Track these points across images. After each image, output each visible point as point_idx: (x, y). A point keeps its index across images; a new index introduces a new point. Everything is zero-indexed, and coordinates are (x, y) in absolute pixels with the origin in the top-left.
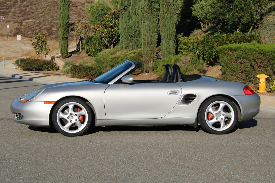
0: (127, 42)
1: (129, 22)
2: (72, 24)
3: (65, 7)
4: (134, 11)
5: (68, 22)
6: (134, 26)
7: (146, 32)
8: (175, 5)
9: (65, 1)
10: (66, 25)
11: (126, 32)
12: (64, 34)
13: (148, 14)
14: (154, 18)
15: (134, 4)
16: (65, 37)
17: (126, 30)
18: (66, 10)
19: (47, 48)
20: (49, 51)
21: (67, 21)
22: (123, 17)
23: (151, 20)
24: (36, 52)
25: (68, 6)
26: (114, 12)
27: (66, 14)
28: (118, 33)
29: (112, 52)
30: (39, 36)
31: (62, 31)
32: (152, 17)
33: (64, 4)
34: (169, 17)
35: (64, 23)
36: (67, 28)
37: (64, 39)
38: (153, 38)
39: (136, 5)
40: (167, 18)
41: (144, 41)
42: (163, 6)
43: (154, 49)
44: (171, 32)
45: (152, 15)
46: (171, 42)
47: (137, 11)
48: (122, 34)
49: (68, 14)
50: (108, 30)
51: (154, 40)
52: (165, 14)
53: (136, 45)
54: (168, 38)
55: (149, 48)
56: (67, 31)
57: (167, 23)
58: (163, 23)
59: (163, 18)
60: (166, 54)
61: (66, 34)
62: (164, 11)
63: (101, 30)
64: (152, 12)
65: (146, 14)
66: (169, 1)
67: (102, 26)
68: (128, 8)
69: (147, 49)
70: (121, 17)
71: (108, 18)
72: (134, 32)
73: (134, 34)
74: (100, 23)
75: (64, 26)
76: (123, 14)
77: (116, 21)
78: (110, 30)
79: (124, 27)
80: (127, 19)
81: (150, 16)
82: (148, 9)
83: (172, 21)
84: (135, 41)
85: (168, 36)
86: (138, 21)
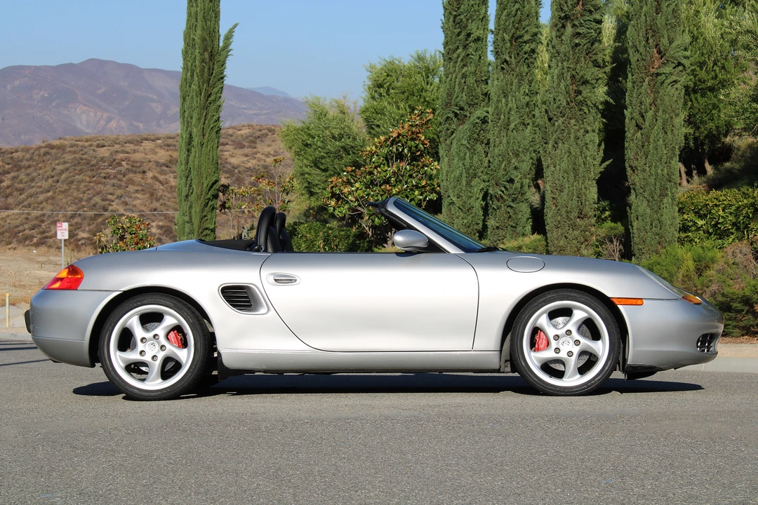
0: (466, 221)
1: (471, 158)
2: (225, 188)
3: (206, 137)
4: (502, 117)
5: (216, 181)
6: (503, 165)
7: (561, 178)
8: (678, 83)
9: (205, 119)
10: (209, 190)
11: (464, 189)
12: (205, 216)
13: (571, 119)
14: (587, 132)
15: (502, 96)
16: (207, 229)
17: (464, 183)
18: (209, 147)
21: (214, 179)
22: (454, 142)
23: (578, 139)
25: (217, 132)
26: (398, 137)
27: (209, 159)
28: (411, 201)
30: (124, 226)
31: (198, 210)
32: (582, 131)
33: (203, 129)
34: (660, 122)
35: (205, 185)
36: (212, 200)
37: (204, 233)
38: (584, 197)
39: (510, 99)
40: (652, 126)
41: (554, 208)
42: (637, 86)
43: (587, 233)
44: (666, 171)
45: (581, 122)
46: (667, 206)
47: (512, 118)
48: (449, 196)
49: (215, 158)
50: (383, 191)
51: (587, 203)
52: (644, 114)
53: (509, 227)
54: (658, 191)
55: (571, 229)
56: (213, 208)
57: (654, 140)
58: (640, 143)
59: (639, 127)
60: (652, 245)
61: (209, 217)
62: (641, 103)
63: (356, 191)
64: (582, 113)
65: (561, 120)
66: (661, 71)
67: (359, 179)
68: (468, 115)
69: (566, 234)
70: (448, 142)
71: (377, 155)
72: (505, 183)
73: (503, 189)
74: (352, 171)
75: (204, 193)
76: (452, 133)
77: (403, 165)
78: (389, 191)
79: (455, 173)
80: (468, 148)
81: (577, 127)
82: (568, 104)
83: (670, 135)
84: (509, 212)
85: (658, 184)
86: (515, 148)
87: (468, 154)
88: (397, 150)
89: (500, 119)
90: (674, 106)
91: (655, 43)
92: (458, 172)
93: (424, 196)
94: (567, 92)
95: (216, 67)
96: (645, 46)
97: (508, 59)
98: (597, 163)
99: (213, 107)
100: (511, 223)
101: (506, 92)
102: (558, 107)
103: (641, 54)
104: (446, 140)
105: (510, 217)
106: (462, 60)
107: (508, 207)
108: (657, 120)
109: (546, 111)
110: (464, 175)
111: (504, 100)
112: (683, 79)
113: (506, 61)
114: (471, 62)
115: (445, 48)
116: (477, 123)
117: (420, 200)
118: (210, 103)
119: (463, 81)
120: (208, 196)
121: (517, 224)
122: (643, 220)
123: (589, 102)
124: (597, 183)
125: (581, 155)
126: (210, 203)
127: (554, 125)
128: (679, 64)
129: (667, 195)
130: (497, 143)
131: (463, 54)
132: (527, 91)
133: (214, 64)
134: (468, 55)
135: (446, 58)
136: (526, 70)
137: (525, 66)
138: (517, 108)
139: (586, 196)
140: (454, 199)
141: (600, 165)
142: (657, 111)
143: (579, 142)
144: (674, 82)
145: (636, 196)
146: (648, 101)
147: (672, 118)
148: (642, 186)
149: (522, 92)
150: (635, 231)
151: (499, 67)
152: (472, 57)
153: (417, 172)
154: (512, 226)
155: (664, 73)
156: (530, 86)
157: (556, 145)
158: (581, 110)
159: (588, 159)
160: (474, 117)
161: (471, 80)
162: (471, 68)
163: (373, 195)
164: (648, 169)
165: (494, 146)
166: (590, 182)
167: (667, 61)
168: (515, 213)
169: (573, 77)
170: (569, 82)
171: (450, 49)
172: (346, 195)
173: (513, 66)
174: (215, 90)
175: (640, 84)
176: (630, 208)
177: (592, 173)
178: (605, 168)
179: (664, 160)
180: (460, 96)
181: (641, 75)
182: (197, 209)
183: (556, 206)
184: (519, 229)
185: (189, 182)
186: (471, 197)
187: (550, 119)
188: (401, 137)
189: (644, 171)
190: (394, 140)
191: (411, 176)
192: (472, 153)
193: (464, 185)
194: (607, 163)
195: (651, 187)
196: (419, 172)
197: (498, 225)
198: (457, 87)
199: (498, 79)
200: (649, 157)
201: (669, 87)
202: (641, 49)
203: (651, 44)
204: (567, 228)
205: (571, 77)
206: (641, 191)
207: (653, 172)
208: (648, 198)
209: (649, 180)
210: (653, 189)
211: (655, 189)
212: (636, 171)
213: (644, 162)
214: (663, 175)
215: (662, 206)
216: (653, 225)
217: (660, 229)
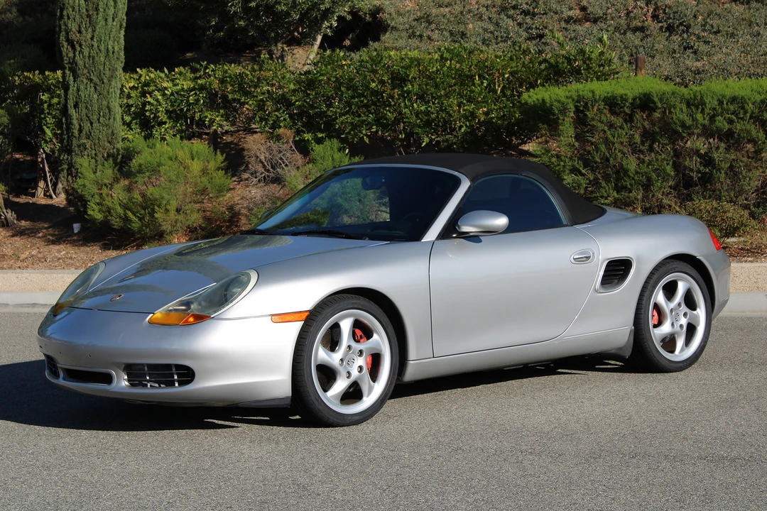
57: (103, 8)
60: (99, 139)
85: (107, 63)
150: (75, 122)
164: (96, 45)
195: (100, 67)
206: (85, 71)
207: (102, 48)
208: (95, 79)
209: (97, 59)
210: (102, 69)
211: (104, 69)
212: (77, 46)
213: (89, 36)
214: (113, 52)
215: (111, 90)
216: (101, 114)
217: (109, 119)
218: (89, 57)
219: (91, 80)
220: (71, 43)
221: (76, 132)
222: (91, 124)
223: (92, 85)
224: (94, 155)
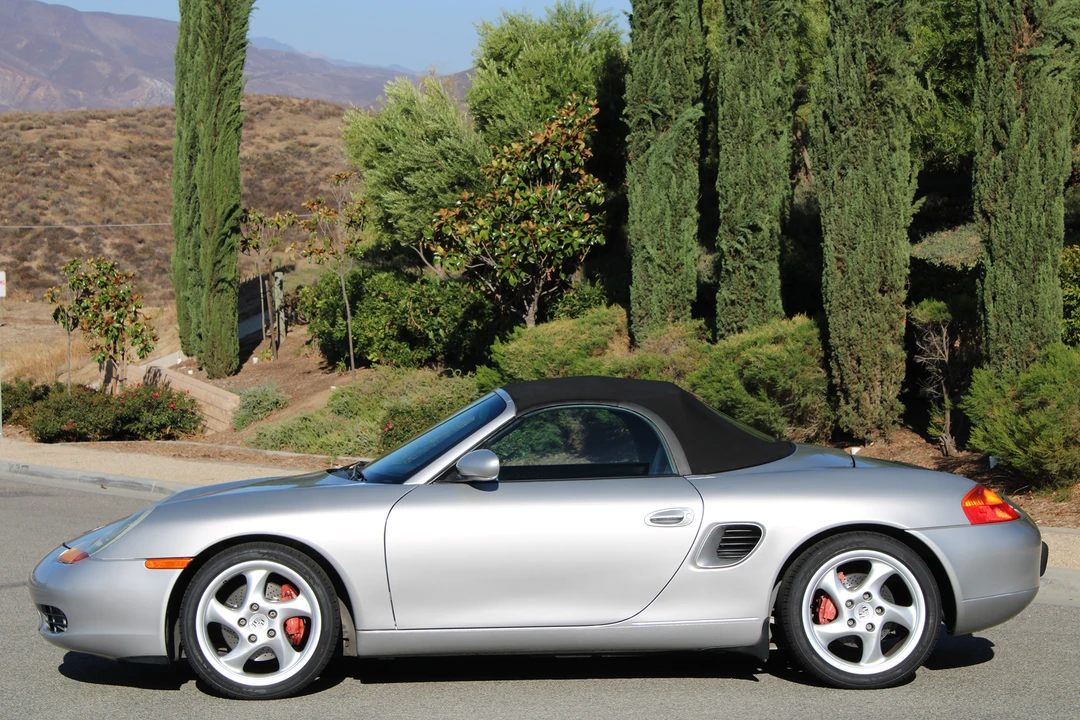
0: (671, 287)
1: (680, 186)
3: (220, 137)
4: (740, 122)
5: (236, 207)
6: (742, 199)
7: (853, 227)
8: (1063, 72)
9: (218, 110)
10: (229, 215)
11: (668, 235)
12: (220, 262)
13: (867, 128)
14: (894, 150)
15: (740, 87)
16: (223, 280)
17: (668, 225)
18: (225, 153)
19: (142, 330)
20: (151, 343)
21: (234, 203)
22: (653, 159)
23: (880, 161)
24: (93, 349)
25: (236, 129)
27: (225, 171)
28: (566, 247)
29: (583, 337)
30: (89, 275)
31: (209, 251)
32: (886, 148)
33: (215, 124)
34: (1034, 137)
35: (219, 212)
36: (230, 236)
37: (220, 286)
38: (889, 258)
39: (751, 93)
40: (1021, 144)
41: (840, 275)
42: (995, 77)
43: (894, 316)
44: (1044, 219)
45: (884, 133)
46: (1046, 277)
47: (756, 123)
48: (644, 247)
49: (235, 170)
50: (522, 231)
51: (895, 266)
52: (1007, 124)
53: (753, 301)
54: (1031, 253)
55: (868, 310)
56: (232, 249)
57: (1025, 168)
58: (1001, 173)
59: (998, 147)
60: (1020, 343)
61: (225, 261)
62: (1002, 106)
63: (479, 231)
64: (886, 118)
65: (851, 131)
66: (1035, 51)
67: (481, 211)
68: (674, 116)
69: (862, 320)
70: (641, 159)
71: (510, 174)
72: (746, 230)
73: (742, 239)
74: (471, 199)
75: (217, 225)
76: (648, 146)
77: (553, 189)
78: (532, 231)
79: (653, 209)
80: (673, 169)
81: (878, 142)
82: (863, 104)
83: (1050, 160)
84: (752, 278)
85: (1030, 241)
86: (761, 172)
87: (674, 179)
88: (543, 165)
89: (736, 125)
90: (1056, 110)
91: (1025, 5)
92: (659, 207)
93: (587, 238)
94: (861, 85)
95: (233, 27)
96: (1008, 11)
97: (749, 26)
98: (908, 199)
99: (229, 91)
100: (756, 295)
101: (746, 81)
102: (848, 110)
103: (1002, 25)
104: (638, 156)
105: (753, 285)
106: (664, 25)
107: (749, 269)
108: (1028, 134)
109: (826, 116)
110: (669, 212)
111: (742, 95)
112: (1070, 65)
113: (745, 30)
114: (678, 30)
115: (634, 6)
116: (688, 129)
117: (580, 245)
118: (225, 85)
119: (665, 61)
120: (225, 229)
121: (765, 296)
122: (1005, 301)
123: (897, 101)
124: (909, 233)
125: (885, 188)
126: (228, 241)
127: (839, 138)
128: (1065, 40)
129: (1045, 260)
130: (732, 163)
131: (665, 16)
132: (779, 80)
133: (229, 23)
134: (673, 18)
135: (637, 24)
136: (778, 43)
137: (776, 39)
138: (764, 107)
139: (892, 256)
140: (653, 252)
141: (913, 203)
142: (1029, 118)
143: (881, 166)
144: (1056, 69)
145: (992, 262)
146: (1014, 102)
147: (1052, 130)
148: (1003, 244)
149: (771, 80)
150: (991, 319)
151: (734, 41)
152: (680, 21)
153: (573, 199)
154: (756, 300)
155: (1041, 56)
156: (784, 70)
157: (843, 172)
158: (885, 114)
159: (896, 193)
160: (684, 120)
161: (678, 58)
162: (679, 40)
163: (506, 238)
164: (1014, 217)
165: (728, 169)
166: (898, 233)
167: (1045, 35)
168: (763, 279)
169: (871, 59)
170: (865, 67)
171: (643, 9)
172: (462, 237)
173: (758, 38)
174: (233, 63)
175: (1000, 75)
176: (982, 281)
177: (902, 217)
178: (920, 208)
179: (1040, 202)
180: (661, 85)
181: (1000, 59)
182: (207, 248)
183: (843, 272)
184: (769, 304)
185: (191, 206)
186: (679, 248)
187: (833, 129)
188: (549, 145)
189: (1008, 219)
190: (538, 149)
191: (563, 207)
192: (681, 177)
193: (669, 229)
194: (924, 199)
195: (1019, 246)
196: (577, 200)
197: (734, 297)
198: (656, 70)
199: (732, 60)
200: (1016, 196)
201: (1049, 78)
202: (1004, 17)
203: (1019, 7)
204: (862, 308)
205: (867, 59)
206: (1002, 252)
207: (1023, 221)
208: (1014, 264)
209: (1016, 235)
210: (1022, 249)
211: (1026, 249)
212: (992, 219)
213: (1007, 204)
214: (1039, 226)
215: (1037, 278)
216: (1023, 309)
217: (1035, 316)
218: (1006, 233)
219: (1008, 263)
220: (984, 213)
221: (993, 333)
222: (1011, 322)
223: (1011, 271)
224: (1014, 365)
